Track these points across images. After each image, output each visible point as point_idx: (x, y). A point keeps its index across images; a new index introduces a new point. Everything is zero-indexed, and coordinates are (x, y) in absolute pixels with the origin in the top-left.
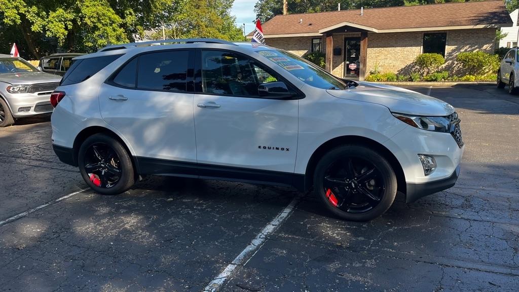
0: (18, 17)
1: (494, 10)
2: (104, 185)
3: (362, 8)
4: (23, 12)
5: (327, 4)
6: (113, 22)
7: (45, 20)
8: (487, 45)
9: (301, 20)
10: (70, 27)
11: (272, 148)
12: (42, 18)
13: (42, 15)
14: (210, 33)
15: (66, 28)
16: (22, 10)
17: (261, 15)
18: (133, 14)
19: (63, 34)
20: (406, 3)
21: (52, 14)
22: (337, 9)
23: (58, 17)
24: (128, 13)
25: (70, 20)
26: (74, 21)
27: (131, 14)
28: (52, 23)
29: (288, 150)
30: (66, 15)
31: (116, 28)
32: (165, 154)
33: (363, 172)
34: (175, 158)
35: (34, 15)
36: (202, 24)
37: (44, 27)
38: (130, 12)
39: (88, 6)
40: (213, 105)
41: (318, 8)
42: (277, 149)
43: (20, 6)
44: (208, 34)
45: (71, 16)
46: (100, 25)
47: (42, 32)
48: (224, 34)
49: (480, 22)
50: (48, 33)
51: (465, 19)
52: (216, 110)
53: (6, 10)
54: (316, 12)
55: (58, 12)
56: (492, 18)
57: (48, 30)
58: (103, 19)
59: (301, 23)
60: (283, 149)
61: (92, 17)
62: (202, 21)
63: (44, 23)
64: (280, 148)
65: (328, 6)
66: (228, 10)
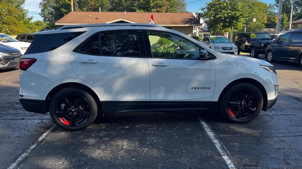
1: (190, 18)
2: (73, 124)
3: (125, 11)
5: (90, 7)
8: (190, 35)
9: (90, 16)
11: (200, 88)
14: (10, 20)
17: (44, 10)
20: (137, 11)
22: (99, 11)
29: (209, 88)
32: (129, 98)
33: (246, 96)
34: (136, 99)
36: (3, 13)
40: (162, 64)
41: (84, 9)
42: (203, 88)
44: (9, 20)
48: (19, 21)
49: (186, 23)
51: (179, 21)
52: (165, 68)
54: (83, 11)
56: (191, 22)
59: (90, 17)
60: (206, 88)
62: (3, 12)
64: (205, 88)
65: (91, 8)
66: (22, 6)
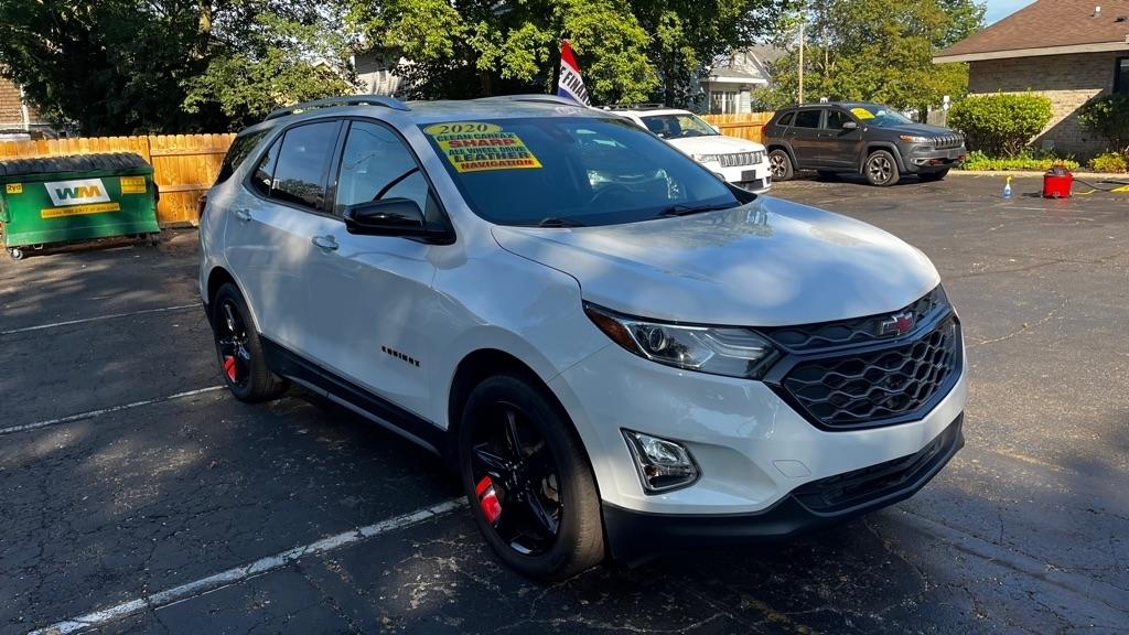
0: (449, 43)
4: (458, 35)
6: (630, 43)
7: (500, 48)
9: (1097, 9)
10: (544, 58)
12: (496, 42)
13: (495, 39)
15: (537, 62)
16: (456, 32)
18: (678, 22)
19: (530, 71)
21: (514, 35)
23: (523, 39)
24: (667, 21)
25: (546, 44)
26: (552, 46)
27: (672, 23)
28: (513, 51)
30: (538, 35)
31: (633, 55)
35: (482, 38)
37: (497, 59)
38: (671, 19)
39: (576, 15)
43: (453, 23)
45: (546, 37)
46: (599, 51)
47: (494, 69)
50: (505, 72)
53: (428, 32)
55: (524, 30)
57: (505, 66)
58: (606, 39)
59: (1097, 15)
61: (583, 35)
63: (499, 52)
